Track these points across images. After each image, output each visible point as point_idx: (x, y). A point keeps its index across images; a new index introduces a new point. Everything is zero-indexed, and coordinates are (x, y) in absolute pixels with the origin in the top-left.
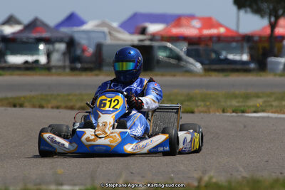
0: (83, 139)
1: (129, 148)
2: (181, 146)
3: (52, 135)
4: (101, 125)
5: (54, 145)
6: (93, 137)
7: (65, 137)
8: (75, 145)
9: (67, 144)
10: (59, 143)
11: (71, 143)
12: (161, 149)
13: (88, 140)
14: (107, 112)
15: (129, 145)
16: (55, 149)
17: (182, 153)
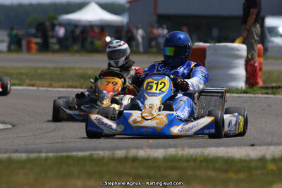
0: (131, 120)
1: (176, 130)
2: (226, 128)
3: (99, 117)
4: (147, 107)
5: (102, 127)
6: (139, 119)
7: (112, 119)
8: (122, 127)
9: (114, 125)
10: (106, 124)
11: (118, 124)
12: (207, 131)
13: (135, 121)
14: (154, 95)
15: (175, 127)
16: (102, 130)
17: (227, 136)
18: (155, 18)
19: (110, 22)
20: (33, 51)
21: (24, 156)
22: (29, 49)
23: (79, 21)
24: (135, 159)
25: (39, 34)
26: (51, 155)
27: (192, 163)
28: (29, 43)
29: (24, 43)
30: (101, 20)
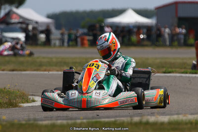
18: (176, 20)
19: (143, 23)
20: (87, 46)
21: (65, 122)
22: (83, 44)
23: (120, 23)
24: (147, 123)
25: (91, 33)
26: (85, 121)
27: (189, 126)
28: (83, 40)
29: (79, 40)
30: (136, 22)
